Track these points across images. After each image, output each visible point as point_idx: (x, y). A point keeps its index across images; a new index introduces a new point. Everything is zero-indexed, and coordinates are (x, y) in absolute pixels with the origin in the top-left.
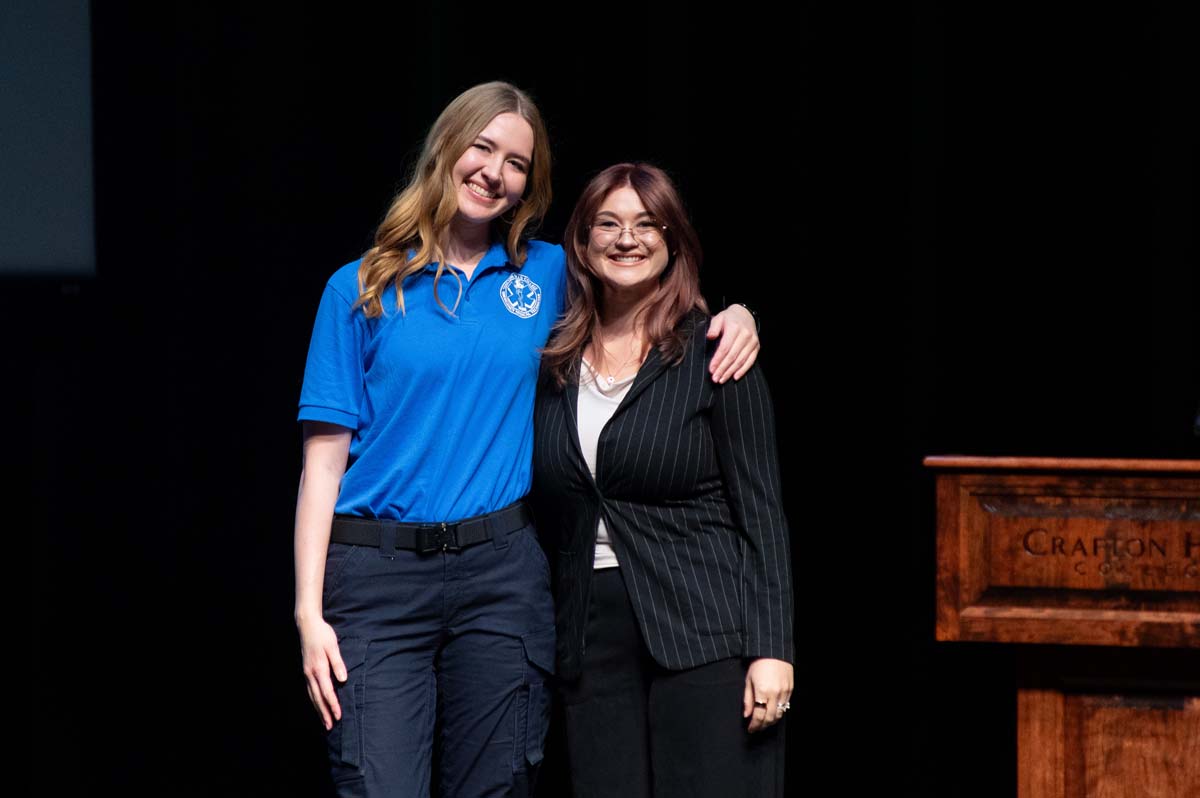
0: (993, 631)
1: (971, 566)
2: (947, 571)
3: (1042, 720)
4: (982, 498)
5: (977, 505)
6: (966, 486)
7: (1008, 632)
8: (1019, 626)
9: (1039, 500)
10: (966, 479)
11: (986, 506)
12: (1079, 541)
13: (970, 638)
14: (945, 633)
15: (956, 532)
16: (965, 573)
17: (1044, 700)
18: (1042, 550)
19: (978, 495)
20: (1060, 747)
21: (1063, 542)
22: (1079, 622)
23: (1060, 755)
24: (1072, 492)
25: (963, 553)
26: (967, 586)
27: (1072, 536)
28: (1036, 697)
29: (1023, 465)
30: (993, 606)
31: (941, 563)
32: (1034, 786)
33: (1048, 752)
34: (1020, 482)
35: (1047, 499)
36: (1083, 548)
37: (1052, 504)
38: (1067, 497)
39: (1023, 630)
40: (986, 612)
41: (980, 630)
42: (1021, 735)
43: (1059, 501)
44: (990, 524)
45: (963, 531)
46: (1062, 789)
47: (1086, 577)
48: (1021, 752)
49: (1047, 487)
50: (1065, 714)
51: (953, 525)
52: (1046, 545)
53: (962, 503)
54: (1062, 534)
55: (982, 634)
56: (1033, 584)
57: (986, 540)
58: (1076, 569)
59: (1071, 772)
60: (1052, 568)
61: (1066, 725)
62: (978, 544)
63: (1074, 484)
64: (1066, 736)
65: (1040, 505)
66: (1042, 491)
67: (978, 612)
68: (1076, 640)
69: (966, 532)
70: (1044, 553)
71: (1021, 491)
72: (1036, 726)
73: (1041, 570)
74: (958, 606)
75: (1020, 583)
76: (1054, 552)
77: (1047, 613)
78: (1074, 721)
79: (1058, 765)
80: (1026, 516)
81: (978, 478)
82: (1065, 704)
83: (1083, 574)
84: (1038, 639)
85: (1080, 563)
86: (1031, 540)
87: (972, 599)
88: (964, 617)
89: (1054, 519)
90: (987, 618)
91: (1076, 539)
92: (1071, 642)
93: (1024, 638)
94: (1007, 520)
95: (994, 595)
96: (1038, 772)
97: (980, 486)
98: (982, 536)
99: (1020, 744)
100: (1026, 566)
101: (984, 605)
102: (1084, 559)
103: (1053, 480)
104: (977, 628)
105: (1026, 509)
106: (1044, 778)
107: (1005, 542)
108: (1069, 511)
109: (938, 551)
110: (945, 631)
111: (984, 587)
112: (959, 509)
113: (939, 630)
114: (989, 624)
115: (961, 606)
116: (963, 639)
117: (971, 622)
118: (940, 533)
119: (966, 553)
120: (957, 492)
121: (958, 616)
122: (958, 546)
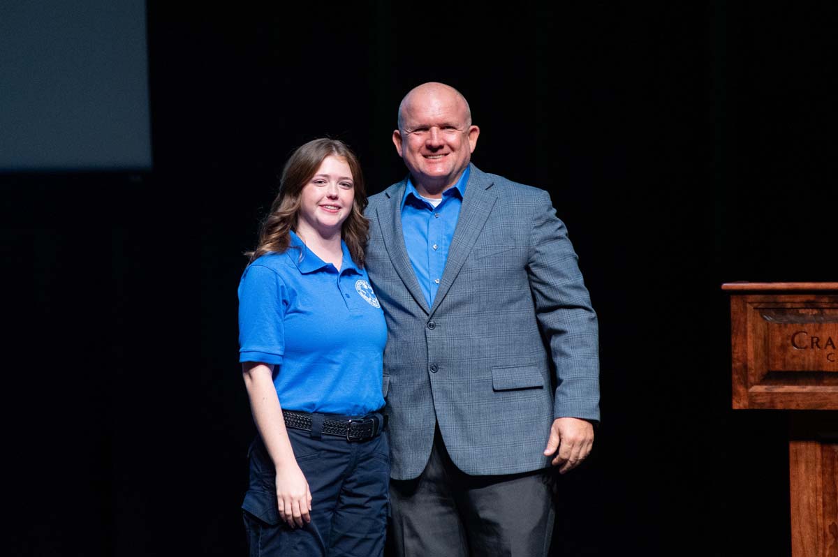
0: (772, 402)
1: (756, 357)
2: (739, 361)
3: (807, 462)
4: (762, 311)
5: (758, 315)
6: (751, 303)
7: (782, 402)
8: (789, 398)
9: (801, 311)
10: (751, 298)
11: (765, 317)
12: (830, 339)
13: (756, 407)
14: (739, 404)
15: (745, 336)
16: (751, 363)
17: (807, 449)
18: (804, 346)
19: (760, 309)
20: (819, 480)
21: (818, 340)
22: (830, 394)
23: (819, 486)
24: (824, 306)
25: (750, 349)
26: (753, 371)
27: (825, 336)
28: (803, 446)
29: (790, 287)
30: (771, 385)
31: (735, 356)
32: (801, 508)
33: (811, 485)
34: (787, 300)
35: (807, 310)
36: (832, 343)
37: (810, 313)
38: (821, 309)
39: (791, 401)
40: (766, 389)
41: (762, 401)
42: (792, 472)
43: (815, 312)
44: (768, 329)
45: (749, 333)
46: (821, 509)
47: (835, 363)
48: (792, 484)
49: (808, 302)
50: (823, 458)
51: (743, 330)
52: (808, 343)
53: (748, 315)
54: (817, 335)
55: (763, 404)
56: (798, 369)
57: (765, 340)
58: (828, 359)
59: (827, 498)
60: (811, 358)
61: (823, 465)
62: (760, 343)
63: (826, 300)
64: (823, 473)
65: (802, 315)
66: (802, 305)
67: (761, 389)
68: (829, 407)
69: (752, 334)
70: (806, 348)
71: (789, 306)
72: (803, 467)
73: (804, 359)
74: (747, 385)
75: (789, 368)
76: (812, 347)
77: (809, 389)
78: (828, 462)
79: (818, 493)
80: (792, 322)
81: (759, 297)
82: (822, 450)
83: (833, 361)
84: (802, 407)
85: (830, 354)
86: (796, 339)
87: (757, 380)
88: (752, 392)
89: (812, 324)
90: (767, 393)
91: (828, 338)
92: (825, 408)
93: (793, 407)
94: (780, 327)
95: (772, 377)
96: (805, 498)
97: (760, 303)
98: (763, 336)
99: (791, 479)
100: (794, 357)
101: (766, 385)
102: (833, 351)
103: (811, 298)
104: (760, 400)
105: (793, 318)
106: (808, 502)
107: (778, 340)
108: (822, 318)
109: (733, 348)
110: (739, 403)
111: (765, 371)
112: (746, 320)
113: (734, 402)
114: (769, 397)
115: (749, 384)
116: (751, 408)
117: (756, 396)
118: (733, 335)
119: (752, 350)
120: (745, 308)
121: (747, 392)
122: (747, 344)
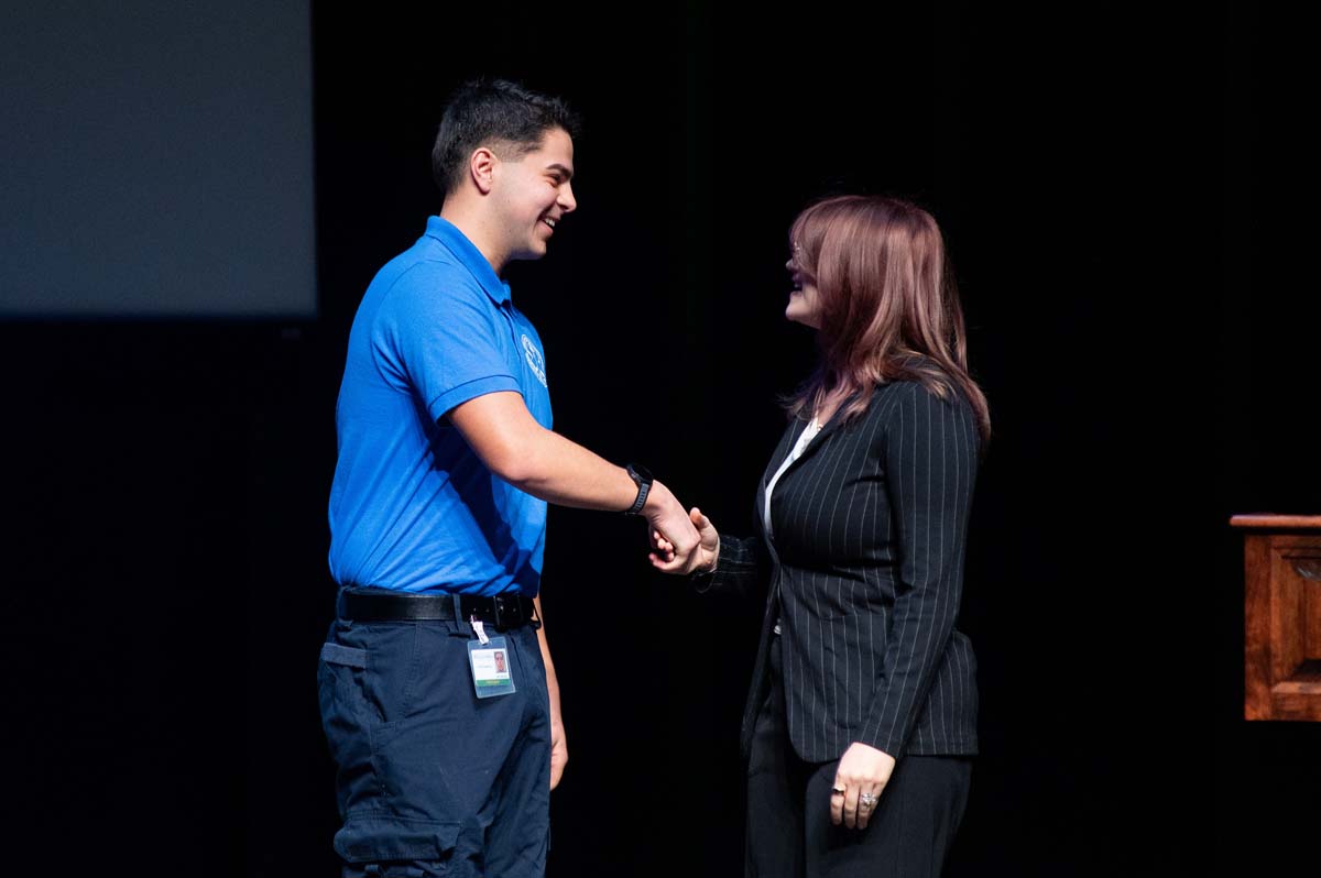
0: (1310, 709)
1: (1285, 636)
2: (1257, 642)
4: (1297, 561)
5: (1290, 568)
6: (1278, 548)
10: (1278, 540)
11: (1301, 571)
13: (1283, 718)
14: (1256, 712)
15: (1267, 601)
16: (1277, 646)
19: (1292, 558)
25: (1276, 623)
26: (1279, 659)
30: (1308, 681)
31: (1249, 634)
40: (1301, 688)
41: (1293, 708)
44: (1305, 590)
45: (1274, 597)
51: (1264, 591)
53: (1273, 568)
55: (1297, 712)
57: (1300, 609)
62: (1293, 613)
67: (1292, 688)
69: (1278, 598)
74: (1269, 681)
81: (1292, 539)
87: (1286, 674)
88: (1277, 694)
90: (1303, 695)
95: (1310, 668)
97: (1293, 548)
98: (1296, 602)
101: (1299, 680)
104: (1291, 706)
109: (1247, 623)
110: (1255, 709)
111: (1299, 660)
112: (1269, 574)
113: (1248, 708)
114: (1305, 702)
115: (1272, 682)
116: (1275, 718)
117: (1284, 699)
118: (1247, 599)
119: (1278, 623)
120: (1268, 555)
121: (1270, 692)
122: (1269, 615)
